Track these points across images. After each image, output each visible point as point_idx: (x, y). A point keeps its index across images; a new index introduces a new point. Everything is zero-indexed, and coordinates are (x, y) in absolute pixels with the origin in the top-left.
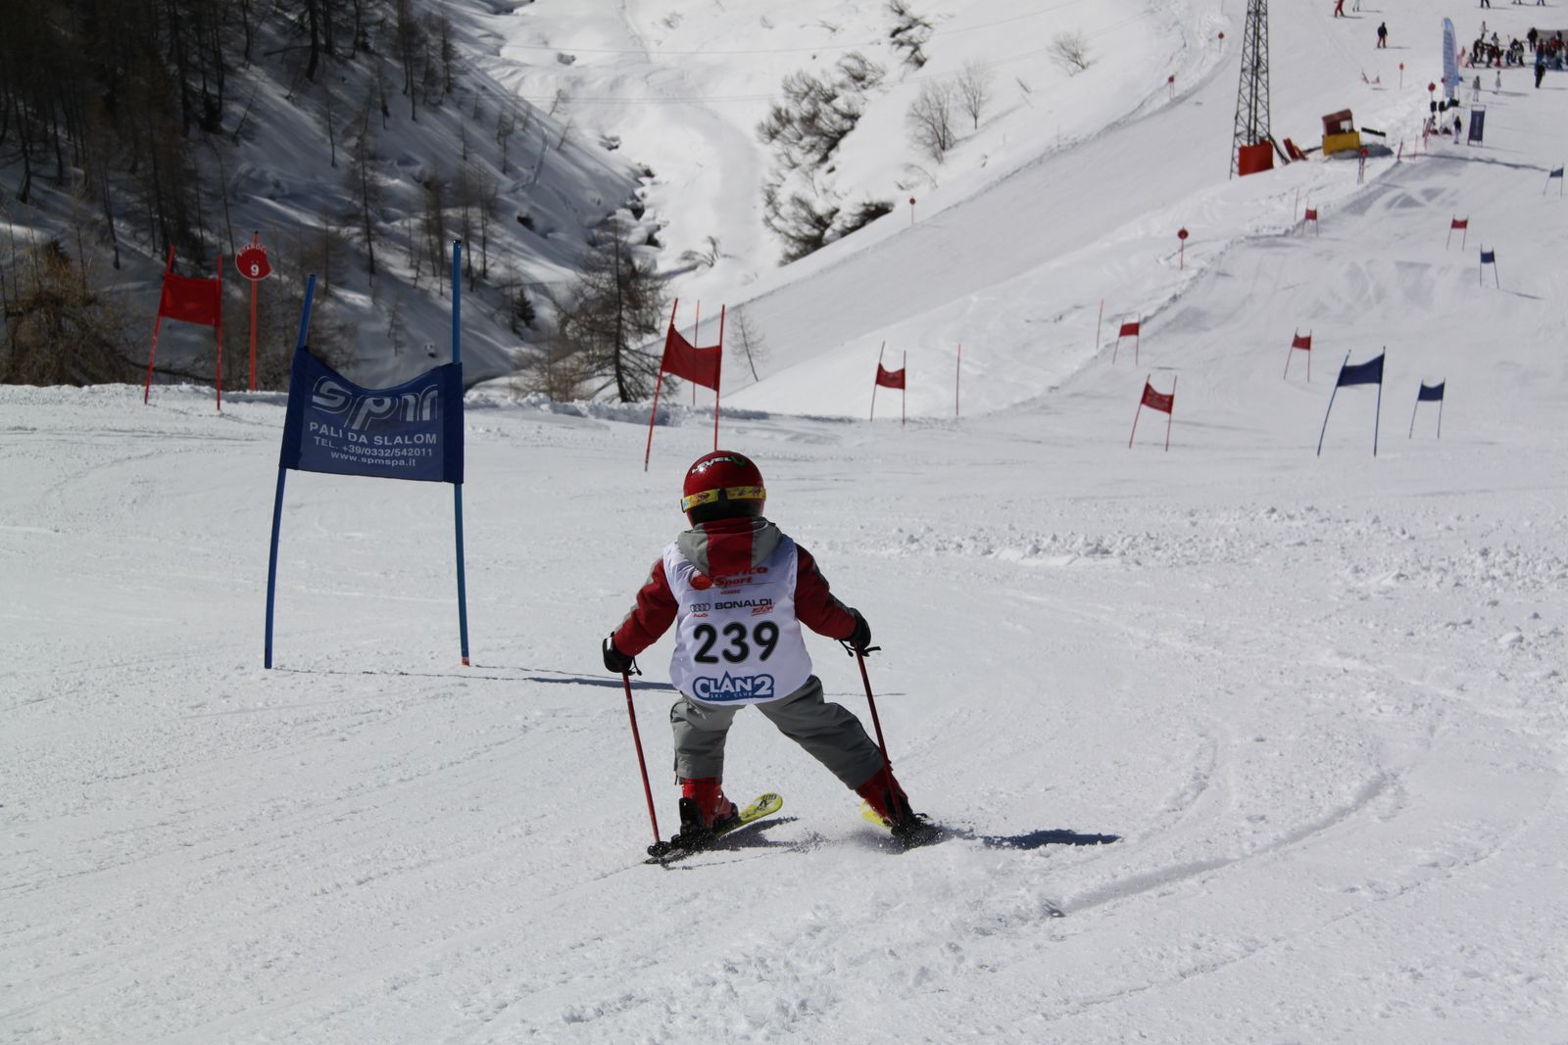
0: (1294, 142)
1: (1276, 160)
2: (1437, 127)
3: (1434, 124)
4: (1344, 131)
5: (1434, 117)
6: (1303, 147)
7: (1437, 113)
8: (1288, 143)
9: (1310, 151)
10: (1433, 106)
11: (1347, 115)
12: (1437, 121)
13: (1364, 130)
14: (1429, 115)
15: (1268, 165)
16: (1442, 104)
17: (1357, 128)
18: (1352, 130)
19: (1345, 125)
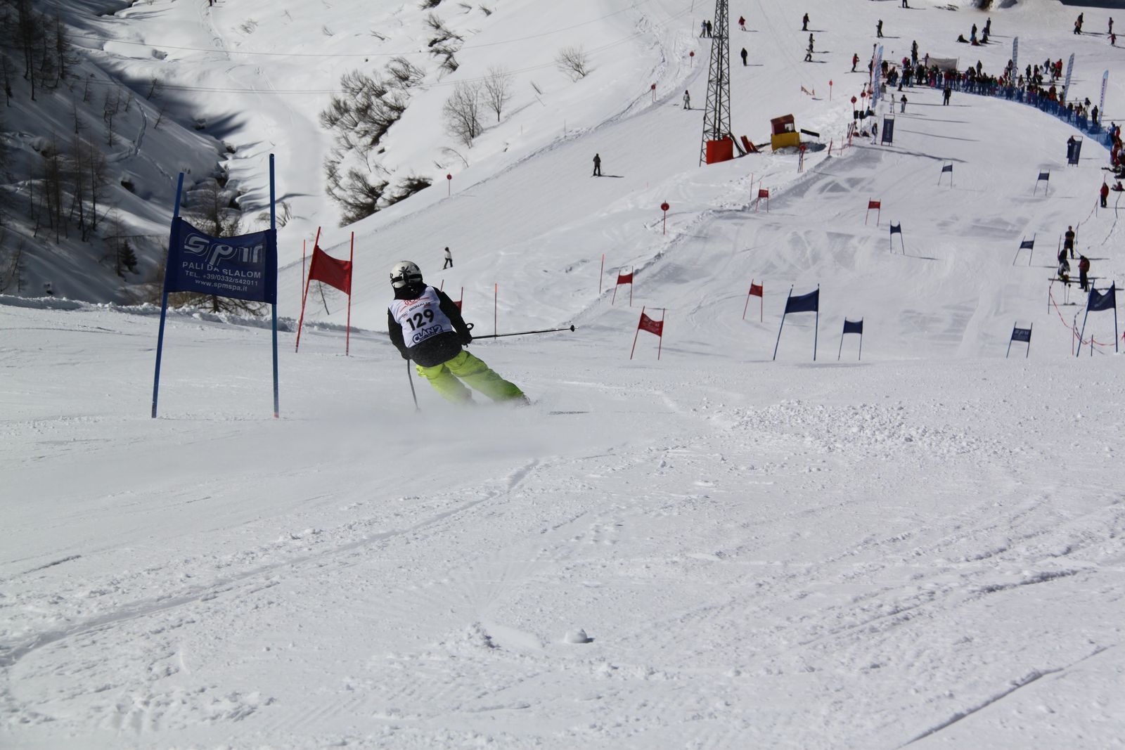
0: (749, 139)
1: (736, 153)
2: (858, 131)
3: (856, 128)
4: (787, 131)
5: (855, 123)
6: (756, 143)
7: (858, 120)
8: (744, 139)
9: (762, 146)
10: (856, 114)
11: (790, 119)
12: (858, 124)
13: (803, 131)
14: (852, 120)
15: (729, 156)
16: (862, 112)
17: (798, 130)
18: (794, 131)
19: (789, 126)
